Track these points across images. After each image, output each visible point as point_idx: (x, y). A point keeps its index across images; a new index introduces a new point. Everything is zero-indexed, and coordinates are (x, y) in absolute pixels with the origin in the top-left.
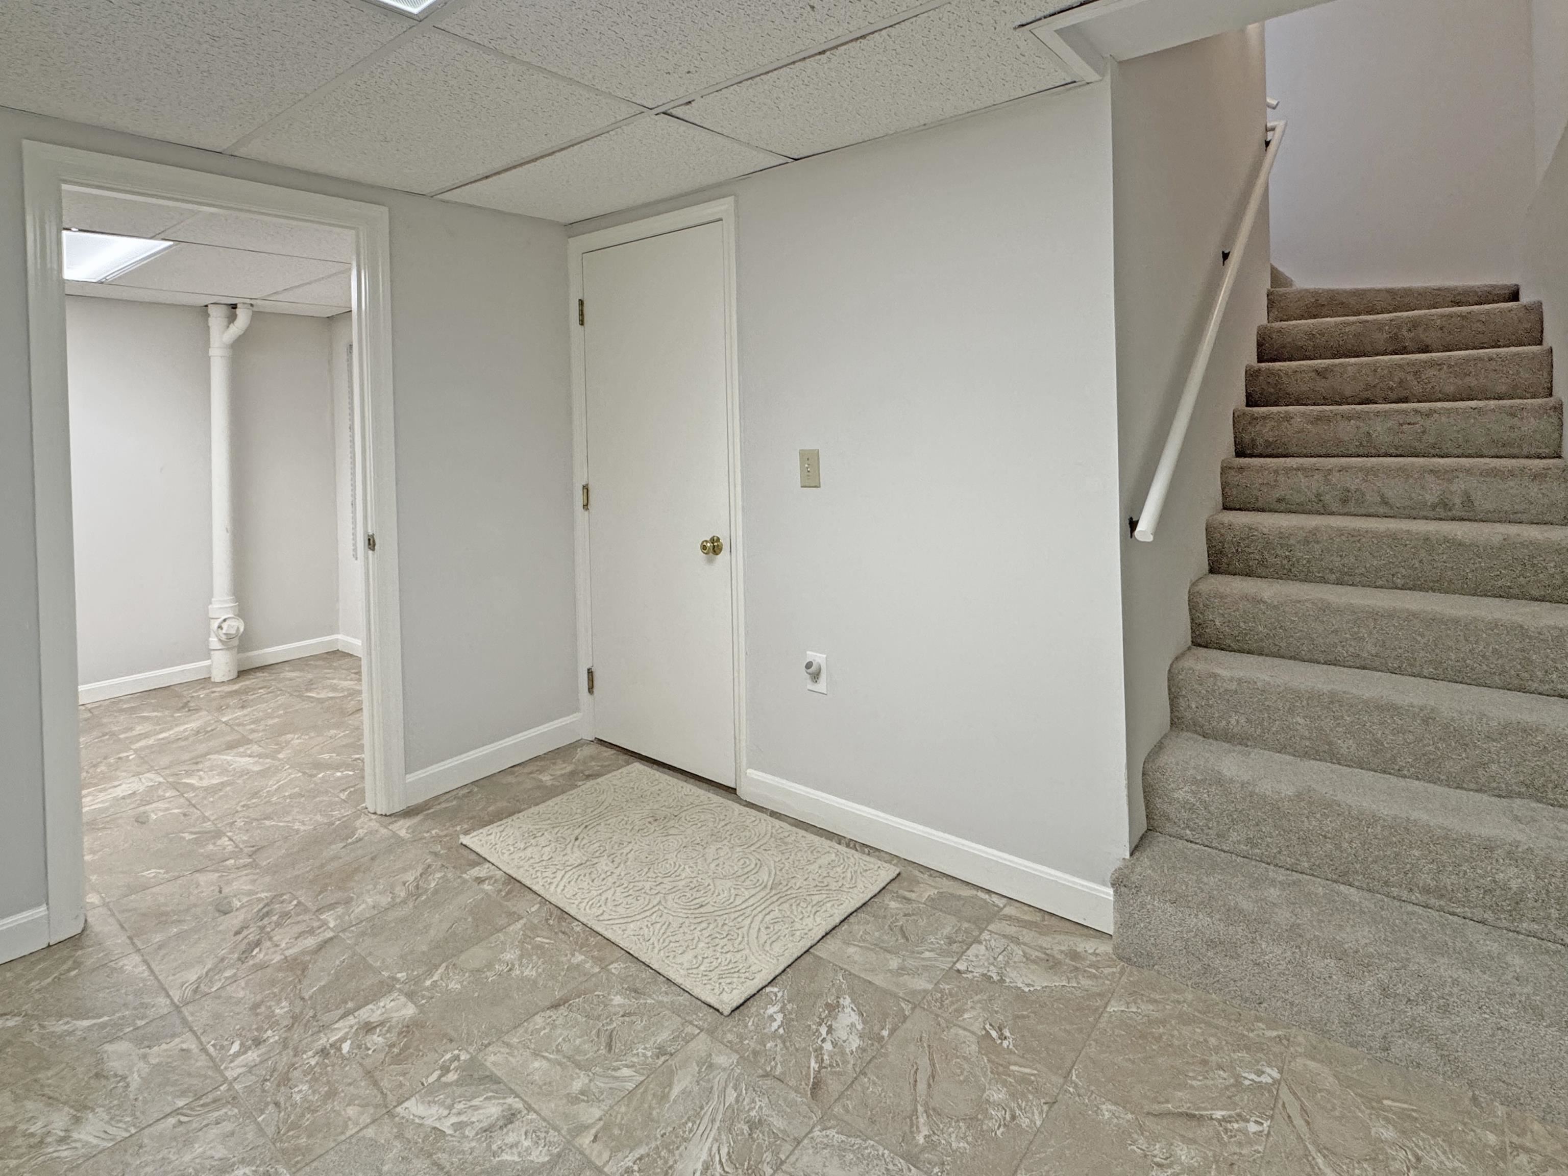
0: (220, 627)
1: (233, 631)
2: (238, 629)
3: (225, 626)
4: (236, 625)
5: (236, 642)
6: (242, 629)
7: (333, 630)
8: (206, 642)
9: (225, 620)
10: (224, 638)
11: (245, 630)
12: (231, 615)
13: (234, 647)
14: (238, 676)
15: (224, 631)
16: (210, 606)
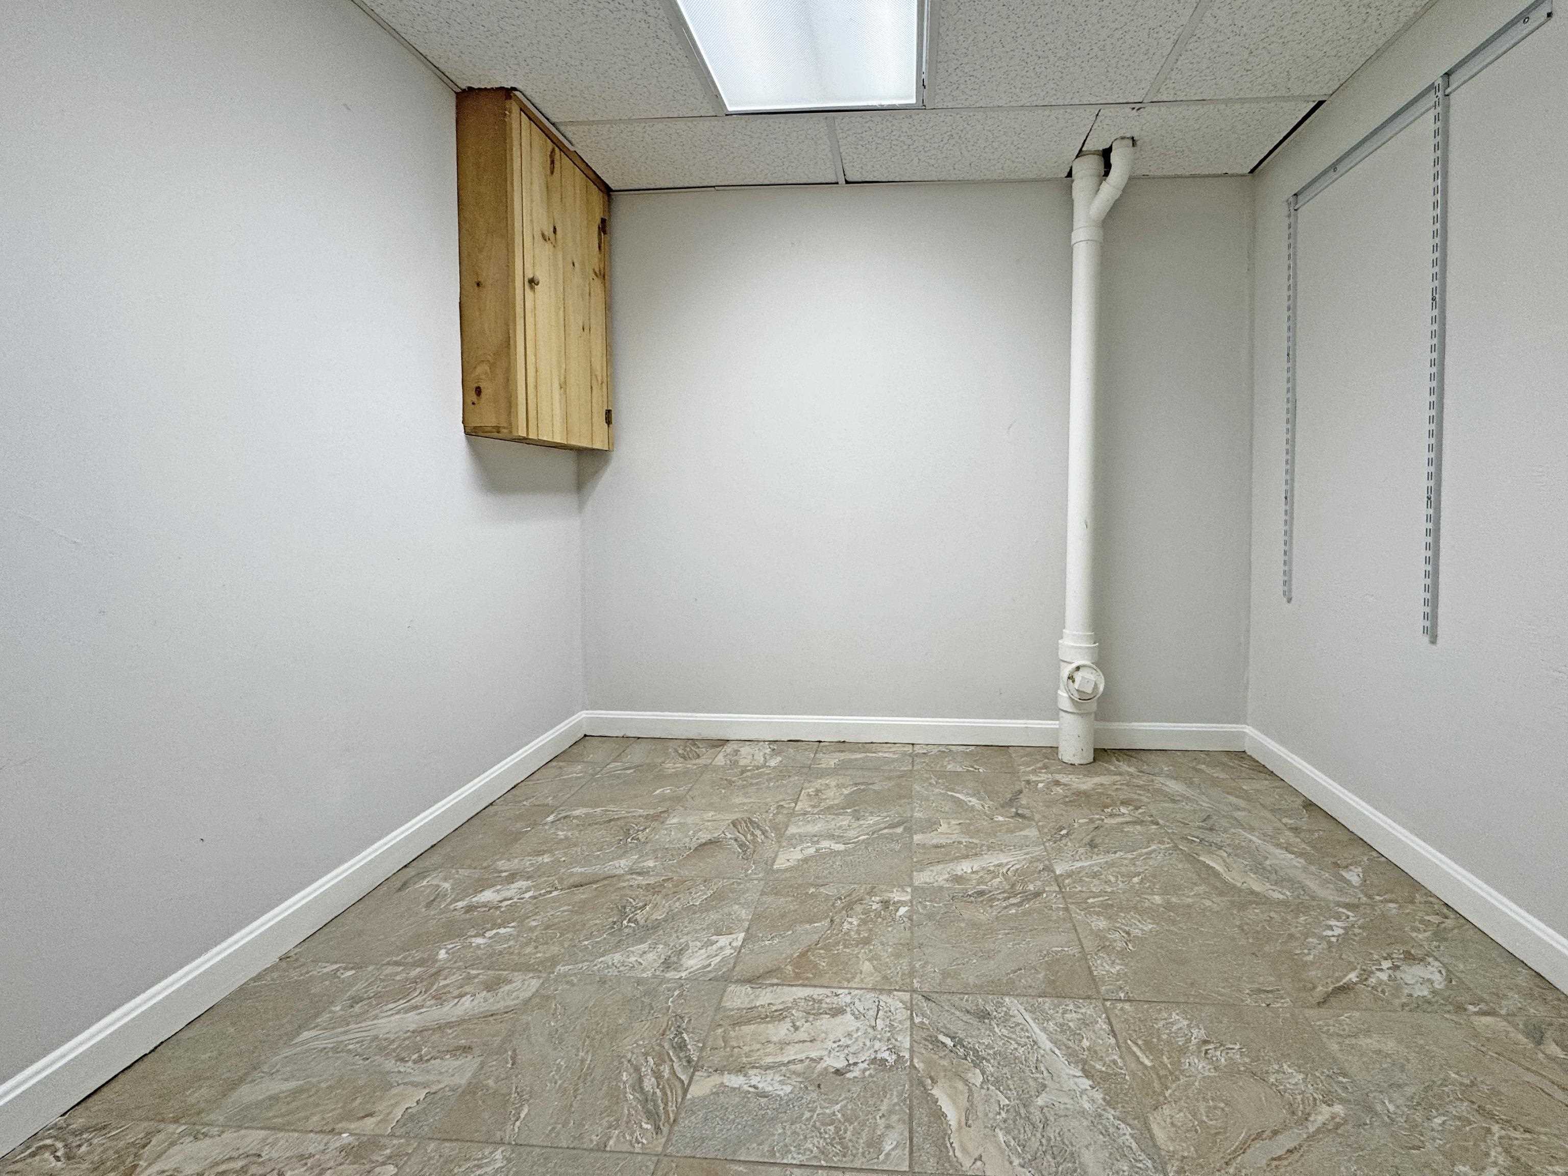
0: (1071, 678)
1: (1089, 689)
2: (1096, 687)
3: (1078, 676)
4: (1090, 680)
5: (1093, 706)
6: (1101, 688)
7: (1239, 719)
8: (1055, 698)
9: (1078, 668)
10: (1076, 696)
11: (1106, 687)
12: (1088, 663)
13: (1088, 714)
14: (1095, 760)
15: (1076, 686)
16: (1060, 641)
